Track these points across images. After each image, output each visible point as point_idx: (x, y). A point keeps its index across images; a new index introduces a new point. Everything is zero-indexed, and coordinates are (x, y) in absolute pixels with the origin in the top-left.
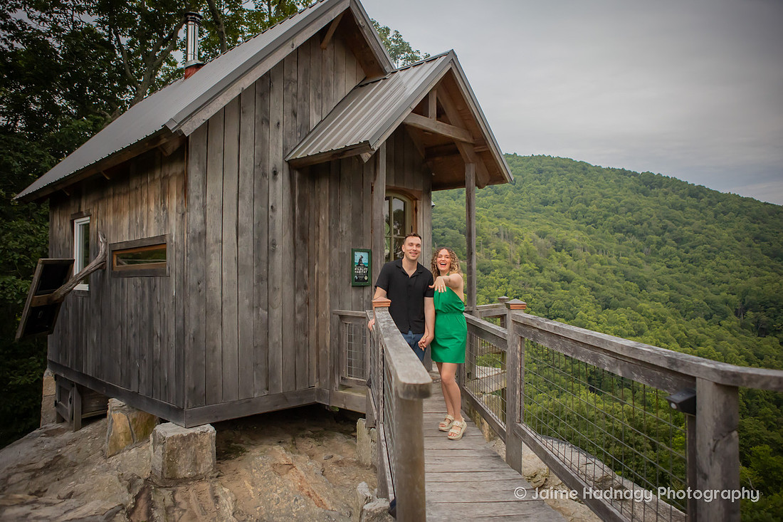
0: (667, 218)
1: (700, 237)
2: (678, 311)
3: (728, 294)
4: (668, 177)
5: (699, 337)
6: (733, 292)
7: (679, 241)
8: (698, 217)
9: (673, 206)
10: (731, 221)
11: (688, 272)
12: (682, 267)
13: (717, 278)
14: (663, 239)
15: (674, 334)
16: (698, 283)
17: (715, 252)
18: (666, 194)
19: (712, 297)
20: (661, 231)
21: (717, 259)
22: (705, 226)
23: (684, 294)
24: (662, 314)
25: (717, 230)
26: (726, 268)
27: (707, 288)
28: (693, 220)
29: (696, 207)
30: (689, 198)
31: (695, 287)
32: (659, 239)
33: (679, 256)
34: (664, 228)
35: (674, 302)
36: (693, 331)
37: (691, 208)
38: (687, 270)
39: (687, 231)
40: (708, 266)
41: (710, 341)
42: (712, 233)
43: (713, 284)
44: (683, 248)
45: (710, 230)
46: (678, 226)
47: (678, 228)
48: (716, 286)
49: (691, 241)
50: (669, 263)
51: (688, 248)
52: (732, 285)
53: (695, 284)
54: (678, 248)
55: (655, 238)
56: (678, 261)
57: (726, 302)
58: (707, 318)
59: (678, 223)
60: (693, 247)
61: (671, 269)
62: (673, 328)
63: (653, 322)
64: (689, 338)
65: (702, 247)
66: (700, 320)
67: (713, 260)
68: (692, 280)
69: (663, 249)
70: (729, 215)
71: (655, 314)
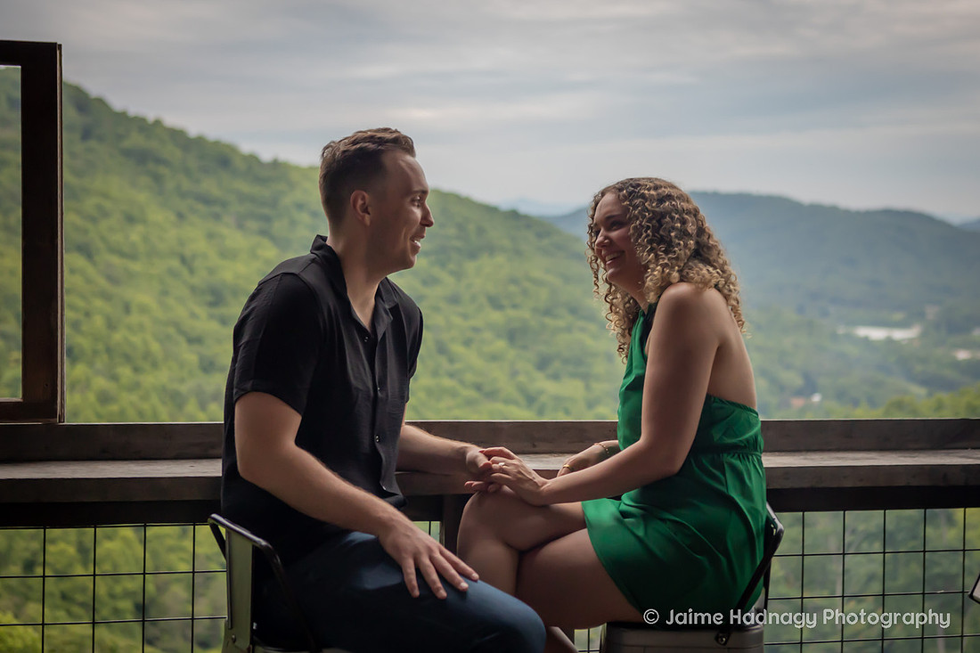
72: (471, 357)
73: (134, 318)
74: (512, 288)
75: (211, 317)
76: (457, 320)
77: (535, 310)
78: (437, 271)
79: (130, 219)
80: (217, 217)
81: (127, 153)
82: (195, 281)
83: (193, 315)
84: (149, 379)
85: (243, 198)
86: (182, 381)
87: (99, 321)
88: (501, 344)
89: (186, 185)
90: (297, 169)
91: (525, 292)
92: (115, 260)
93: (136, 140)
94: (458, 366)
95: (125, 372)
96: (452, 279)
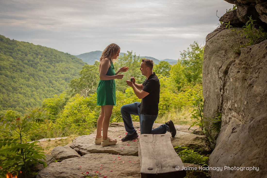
72: (57, 84)
74: (66, 69)
76: (54, 76)
77: (71, 74)
78: (49, 65)
85: (6, 48)
88: (64, 81)
90: (18, 42)
91: (69, 70)
94: (54, 85)
96: (53, 67)
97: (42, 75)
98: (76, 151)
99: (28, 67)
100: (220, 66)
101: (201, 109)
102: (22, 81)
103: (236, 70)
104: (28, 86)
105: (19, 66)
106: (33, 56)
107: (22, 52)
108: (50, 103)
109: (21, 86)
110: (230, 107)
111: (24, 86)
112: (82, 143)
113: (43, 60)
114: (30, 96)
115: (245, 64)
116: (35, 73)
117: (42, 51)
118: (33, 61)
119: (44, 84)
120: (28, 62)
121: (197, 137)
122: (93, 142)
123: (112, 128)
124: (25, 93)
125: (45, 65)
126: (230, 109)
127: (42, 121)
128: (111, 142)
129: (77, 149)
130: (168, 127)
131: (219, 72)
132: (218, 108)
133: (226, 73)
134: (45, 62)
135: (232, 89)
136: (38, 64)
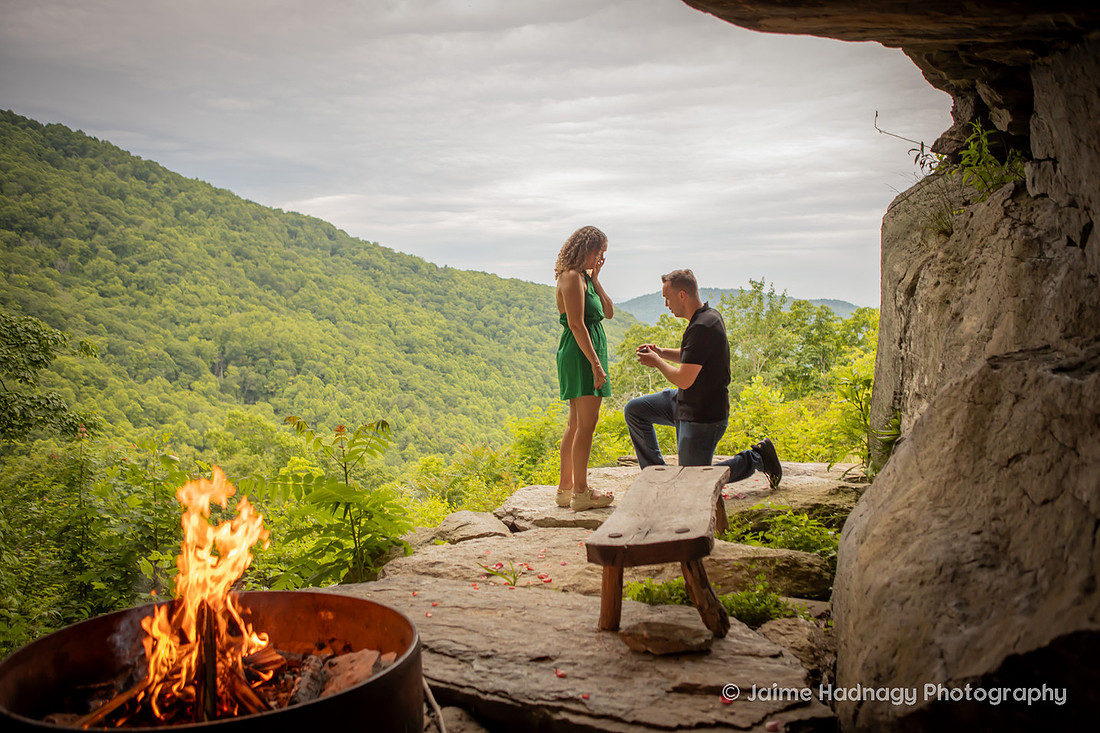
0: (98, 209)
1: (155, 246)
2: (123, 369)
3: (200, 338)
4: (96, 139)
5: (163, 409)
6: (208, 336)
7: (120, 250)
8: (148, 213)
9: (107, 190)
10: (200, 224)
11: (134, 304)
12: (127, 296)
13: (183, 315)
14: (92, 246)
15: (121, 406)
16: (154, 322)
17: (178, 272)
18: (93, 168)
19: (176, 344)
20: (87, 232)
21: (183, 283)
22: (161, 228)
23: (133, 340)
24: (99, 374)
25: (180, 236)
26: (196, 299)
27: (168, 331)
28: (142, 218)
29: (145, 196)
30: (133, 179)
31: (149, 329)
32: (85, 245)
33: (121, 278)
34: (94, 227)
35: (115, 354)
36: (152, 400)
37: (136, 196)
38: (134, 300)
39: (132, 236)
40: (168, 294)
41: (180, 414)
42: (173, 240)
43: (177, 324)
44: (127, 263)
45: (170, 235)
46: (117, 224)
47: (117, 229)
48: (182, 326)
49: (140, 252)
50: (104, 289)
51: (135, 263)
52: (206, 325)
53: (148, 324)
54: (118, 263)
55: (77, 243)
56: (119, 286)
57: (198, 353)
58: (169, 378)
59: (116, 219)
60: (143, 263)
61: (106, 299)
62: (120, 396)
63: (84, 389)
64: (147, 412)
65: (159, 264)
66: (160, 381)
67: (176, 284)
68: (145, 317)
69: (92, 263)
70: (197, 214)
71: (86, 373)
73: (360, 358)
75: (406, 359)
79: (359, 301)
80: (411, 300)
81: (357, 263)
82: (397, 337)
83: (396, 357)
84: (369, 394)
85: (426, 289)
86: (389, 396)
87: (340, 360)
89: (392, 281)
90: (458, 272)
92: (351, 324)
93: (363, 255)
95: (356, 389)
96: (553, 338)
97: (522, 363)
98: (505, 523)
99: (486, 339)
100: (901, 275)
101: (866, 406)
102: (471, 378)
103: (933, 281)
104: (487, 394)
105: (460, 337)
106: (497, 308)
107: (470, 300)
108: (520, 429)
109: (468, 392)
110: (917, 389)
111: (474, 394)
112: (525, 505)
113: (524, 320)
114: (490, 420)
115: (954, 260)
116: (504, 356)
117: (521, 296)
118: (497, 324)
119: (530, 387)
120: (485, 325)
121: (843, 487)
122: (552, 502)
123: (618, 468)
124: (479, 414)
125: (530, 335)
126: (918, 396)
127: (499, 478)
128: (597, 498)
129: (510, 519)
130: (759, 457)
131: (898, 293)
132: (895, 398)
133: (911, 291)
134: (530, 326)
135: (921, 336)
136: (513, 331)
